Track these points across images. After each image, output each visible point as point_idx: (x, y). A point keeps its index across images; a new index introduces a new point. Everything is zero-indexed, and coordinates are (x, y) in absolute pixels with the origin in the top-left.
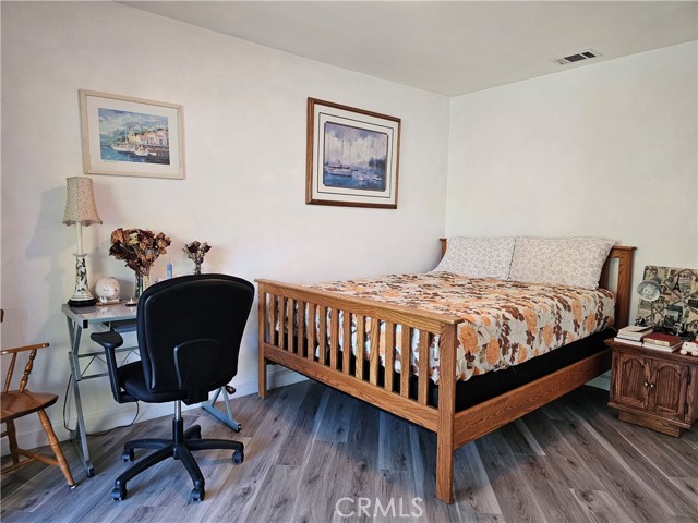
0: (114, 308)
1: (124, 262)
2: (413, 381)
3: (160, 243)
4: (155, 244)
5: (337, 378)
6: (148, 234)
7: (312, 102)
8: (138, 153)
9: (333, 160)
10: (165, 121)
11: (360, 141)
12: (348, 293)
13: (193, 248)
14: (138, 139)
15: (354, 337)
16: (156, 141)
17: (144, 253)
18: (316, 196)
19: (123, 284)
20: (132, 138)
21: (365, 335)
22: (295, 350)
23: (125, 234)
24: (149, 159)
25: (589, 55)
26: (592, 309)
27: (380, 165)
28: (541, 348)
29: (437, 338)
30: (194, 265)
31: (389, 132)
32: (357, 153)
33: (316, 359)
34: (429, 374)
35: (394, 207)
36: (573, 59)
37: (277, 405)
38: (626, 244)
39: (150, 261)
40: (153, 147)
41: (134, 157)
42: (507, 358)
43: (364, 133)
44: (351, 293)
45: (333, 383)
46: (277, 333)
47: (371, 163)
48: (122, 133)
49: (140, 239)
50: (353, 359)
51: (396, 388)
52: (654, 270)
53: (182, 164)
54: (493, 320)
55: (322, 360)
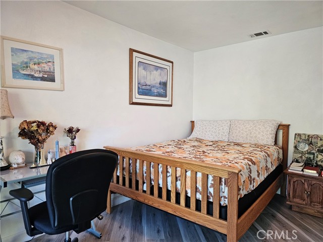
0: (22, 170)
1: (27, 141)
2: (210, 204)
3: (51, 129)
4: (48, 129)
5: (159, 202)
6: (43, 124)
7: (132, 51)
8: (36, 75)
9: (142, 81)
10: (52, 57)
11: (155, 72)
12: (158, 153)
13: (70, 131)
14: (36, 67)
15: (169, 179)
16: (47, 69)
17: (41, 135)
18: (135, 100)
19: (27, 154)
20: (32, 66)
21: (176, 178)
22: (130, 186)
23: (29, 123)
24: (43, 79)
25: (266, 33)
26: (276, 155)
27: (164, 84)
28: (262, 178)
29: (223, 180)
30: (70, 141)
31: (168, 68)
32: (154, 78)
33: (144, 192)
34: (220, 201)
35: (171, 106)
36: (257, 35)
37: (118, 217)
38: (284, 123)
39: (44, 140)
40: (45, 72)
41: (33, 78)
42: (252, 186)
43: (157, 68)
44: (160, 153)
45: (156, 205)
46: (118, 177)
47: (160, 84)
48: (26, 63)
49: (38, 126)
50: (169, 192)
51: (198, 208)
52: (299, 135)
53: (63, 82)
54: (245, 166)
55: (149, 192)
